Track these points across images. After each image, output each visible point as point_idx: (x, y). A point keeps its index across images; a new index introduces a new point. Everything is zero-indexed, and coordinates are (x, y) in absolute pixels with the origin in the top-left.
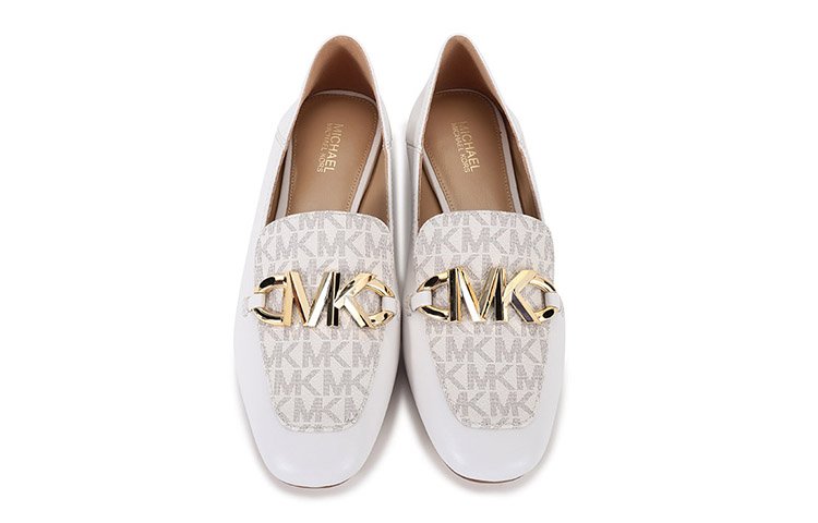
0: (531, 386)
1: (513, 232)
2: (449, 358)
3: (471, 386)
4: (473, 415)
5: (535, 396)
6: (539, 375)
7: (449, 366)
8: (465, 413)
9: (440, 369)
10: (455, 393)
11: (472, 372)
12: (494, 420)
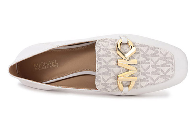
0: (158, 52)
1: (103, 56)
2: (148, 81)
3: (159, 74)
4: (169, 74)
5: (161, 51)
6: (153, 48)
7: (151, 81)
8: (169, 76)
9: (151, 84)
10: (161, 80)
11: (153, 73)
12: (171, 66)
